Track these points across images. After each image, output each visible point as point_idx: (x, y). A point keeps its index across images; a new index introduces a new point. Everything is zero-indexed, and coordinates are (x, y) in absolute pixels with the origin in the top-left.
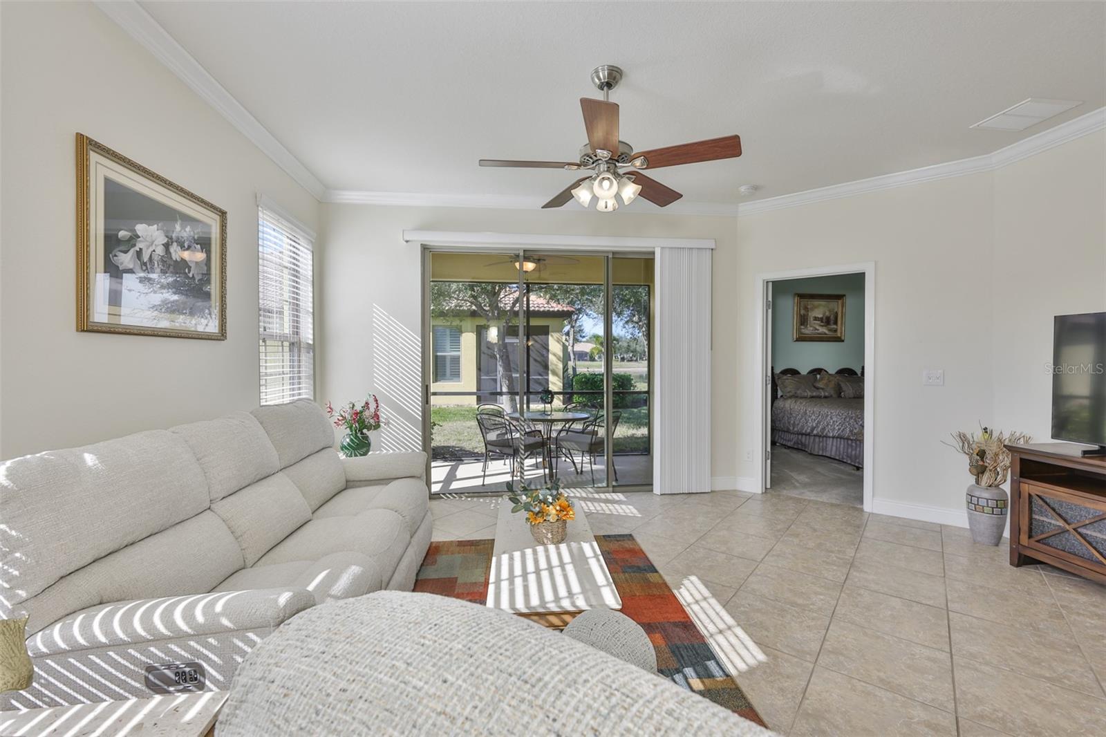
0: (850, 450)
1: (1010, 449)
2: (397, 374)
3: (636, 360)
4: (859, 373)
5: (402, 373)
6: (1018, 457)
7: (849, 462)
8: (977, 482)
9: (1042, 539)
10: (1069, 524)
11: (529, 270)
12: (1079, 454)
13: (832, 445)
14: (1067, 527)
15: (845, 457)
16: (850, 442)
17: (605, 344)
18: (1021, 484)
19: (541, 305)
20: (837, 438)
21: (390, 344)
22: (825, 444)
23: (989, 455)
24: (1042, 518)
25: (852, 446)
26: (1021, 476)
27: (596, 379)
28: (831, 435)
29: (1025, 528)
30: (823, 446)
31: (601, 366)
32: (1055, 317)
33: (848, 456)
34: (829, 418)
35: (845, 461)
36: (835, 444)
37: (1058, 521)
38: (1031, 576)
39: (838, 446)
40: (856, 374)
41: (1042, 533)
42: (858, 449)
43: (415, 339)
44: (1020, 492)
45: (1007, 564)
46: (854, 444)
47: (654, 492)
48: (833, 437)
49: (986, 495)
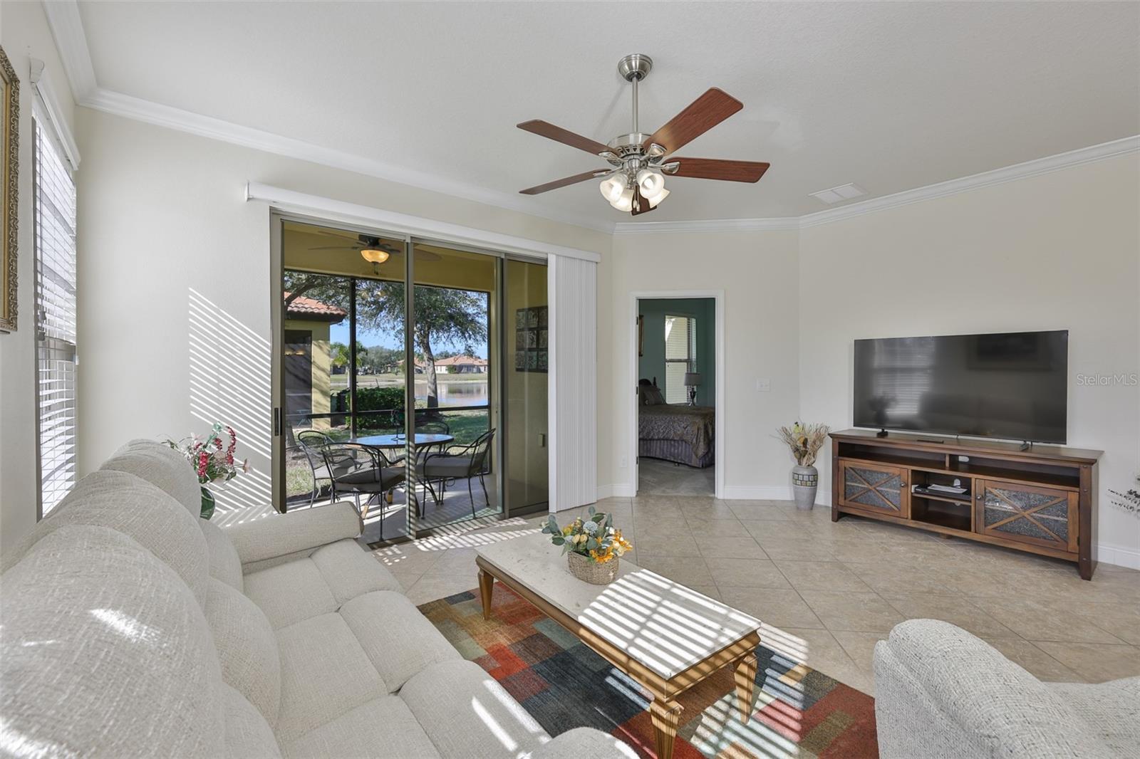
0: (673, 449)
1: (831, 435)
2: (234, 397)
3: (372, 373)
4: (652, 382)
5: (242, 394)
6: (837, 441)
7: (672, 460)
8: (800, 464)
9: (854, 499)
10: (871, 485)
11: (380, 262)
12: (875, 436)
13: (656, 446)
14: (870, 488)
15: (668, 456)
16: (673, 443)
17: (350, 355)
18: (840, 461)
19: (301, 306)
20: (663, 439)
21: (220, 350)
22: (649, 446)
23: (810, 442)
24: (853, 484)
25: (675, 446)
26: (839, 455)
27: (375, 396)
28: (656, 437)
29: (842, 492)
30: (647, 448)
31: (347, 380)
32: (855, 341)
33: (670, 455)
34: (654, 423)
35: (668, 459)
36: (658, 445)
37: (864, 484)
38: (849, 526)
39: (662, 447)
40: (650, 384)
41: (853, 494)
42: (680, 448)
43: (262, 343)
44: (838, 467)
45: (830, 521)
46: (676, 444)
47: (550, 511)
48: (659, 439)
49: (805, 472)
